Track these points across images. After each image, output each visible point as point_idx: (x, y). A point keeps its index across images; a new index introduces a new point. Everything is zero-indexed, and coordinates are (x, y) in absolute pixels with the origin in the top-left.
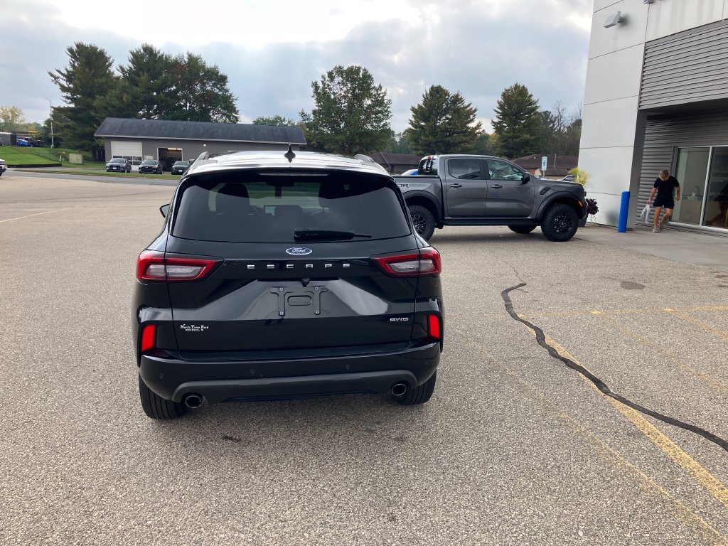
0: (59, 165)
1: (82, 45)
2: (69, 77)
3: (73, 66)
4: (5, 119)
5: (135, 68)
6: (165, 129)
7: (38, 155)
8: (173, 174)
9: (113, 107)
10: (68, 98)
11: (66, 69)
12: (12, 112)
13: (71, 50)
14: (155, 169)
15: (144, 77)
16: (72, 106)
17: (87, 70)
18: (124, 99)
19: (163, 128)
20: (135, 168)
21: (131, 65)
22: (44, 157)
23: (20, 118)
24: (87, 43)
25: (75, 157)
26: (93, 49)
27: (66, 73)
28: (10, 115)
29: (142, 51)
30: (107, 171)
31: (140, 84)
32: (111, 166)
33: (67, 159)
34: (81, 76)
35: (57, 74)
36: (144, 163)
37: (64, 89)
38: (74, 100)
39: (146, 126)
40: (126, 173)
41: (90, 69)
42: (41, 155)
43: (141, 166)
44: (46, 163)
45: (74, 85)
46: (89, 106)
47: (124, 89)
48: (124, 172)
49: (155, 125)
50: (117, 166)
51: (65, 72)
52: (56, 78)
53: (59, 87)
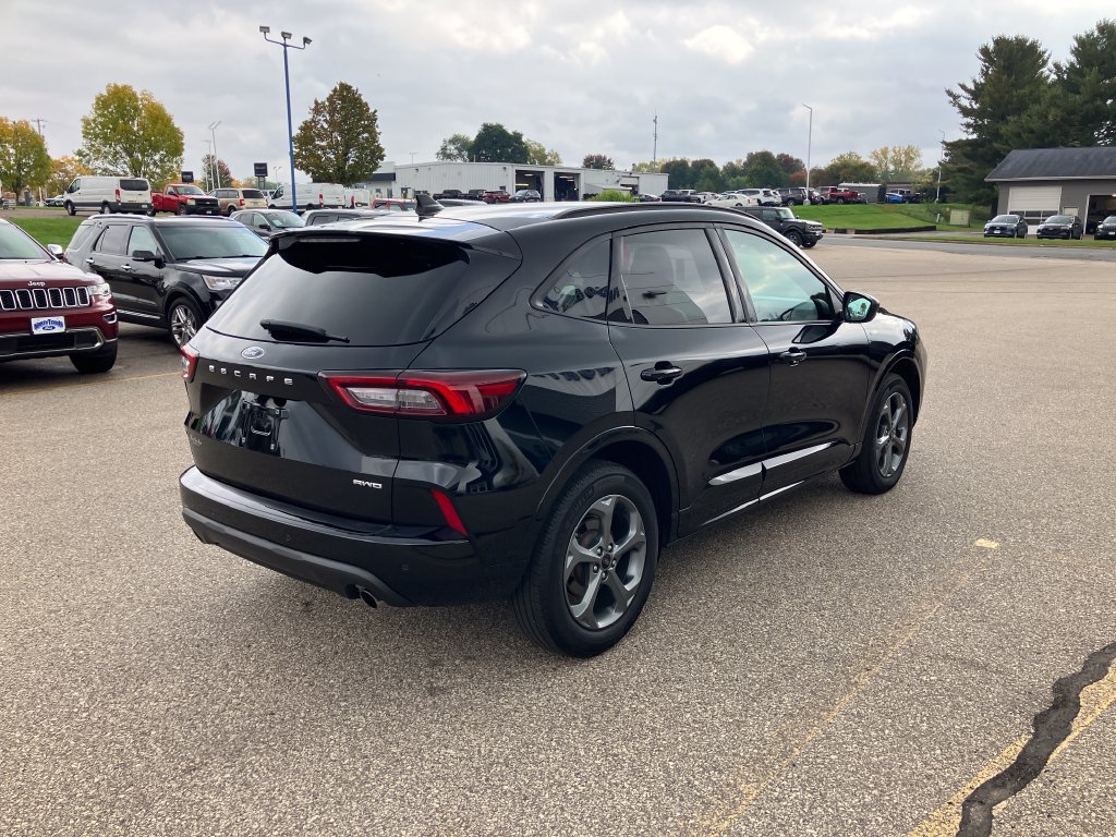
0: (932, 229)
1: (1004, 39)
2: (976, 94)
3: (985, 74)
4: (895, 164)
5: (1079, 63)
6: (1110, 162)
7: (909, 215)
8: (1097, 238)
9: (1032, 132)
10: (968, 126)
11: (974, 81)
12: (907, 154)
13: (985, 51)
14: (1065, 231)
15: (1092, 75)
16: (975, 136)
17: (1005, 77)
18: (1050, 117)
19: (1107, 160)
20: (1032, 230)
21: (1073, 59)
22: (916, 217)
23: (916, 162)
24: (1011, 35)
25: (959, 216)
26: (1020, 42)
27: (973, 88)
28: (903, 158)
29: (1096, 34)
30: (985, 236)
31: (1082, 89)
32: (993, 228)
33: (947, 218)
34: (992, 89)
35: (959, 91)
36: (1050, 222)
37: (965, 112)
38: (976, 128)
39: (1077, 158)
40: (1016, 239)
41: (1009, 76)
42: (912, 214)
43: (1041, 227)
44: (914, 226)
45: (982, 104)
46: (996, 136)
47: (1053, 102)
48: (1012, 236)
49: (1091, 157)
50: (1002, 229)
51: (971, 86)
52: (955, 97)
53: (957, 109)
